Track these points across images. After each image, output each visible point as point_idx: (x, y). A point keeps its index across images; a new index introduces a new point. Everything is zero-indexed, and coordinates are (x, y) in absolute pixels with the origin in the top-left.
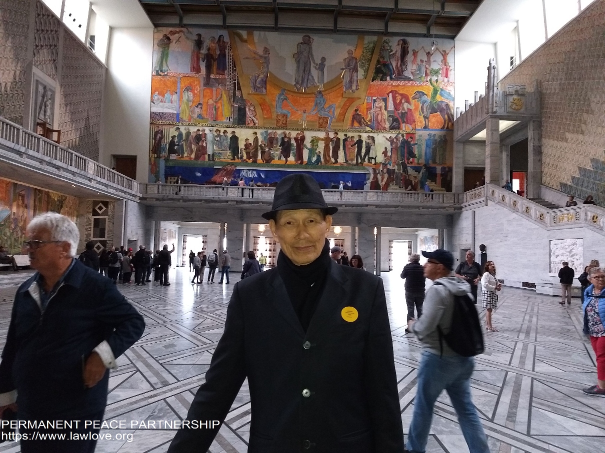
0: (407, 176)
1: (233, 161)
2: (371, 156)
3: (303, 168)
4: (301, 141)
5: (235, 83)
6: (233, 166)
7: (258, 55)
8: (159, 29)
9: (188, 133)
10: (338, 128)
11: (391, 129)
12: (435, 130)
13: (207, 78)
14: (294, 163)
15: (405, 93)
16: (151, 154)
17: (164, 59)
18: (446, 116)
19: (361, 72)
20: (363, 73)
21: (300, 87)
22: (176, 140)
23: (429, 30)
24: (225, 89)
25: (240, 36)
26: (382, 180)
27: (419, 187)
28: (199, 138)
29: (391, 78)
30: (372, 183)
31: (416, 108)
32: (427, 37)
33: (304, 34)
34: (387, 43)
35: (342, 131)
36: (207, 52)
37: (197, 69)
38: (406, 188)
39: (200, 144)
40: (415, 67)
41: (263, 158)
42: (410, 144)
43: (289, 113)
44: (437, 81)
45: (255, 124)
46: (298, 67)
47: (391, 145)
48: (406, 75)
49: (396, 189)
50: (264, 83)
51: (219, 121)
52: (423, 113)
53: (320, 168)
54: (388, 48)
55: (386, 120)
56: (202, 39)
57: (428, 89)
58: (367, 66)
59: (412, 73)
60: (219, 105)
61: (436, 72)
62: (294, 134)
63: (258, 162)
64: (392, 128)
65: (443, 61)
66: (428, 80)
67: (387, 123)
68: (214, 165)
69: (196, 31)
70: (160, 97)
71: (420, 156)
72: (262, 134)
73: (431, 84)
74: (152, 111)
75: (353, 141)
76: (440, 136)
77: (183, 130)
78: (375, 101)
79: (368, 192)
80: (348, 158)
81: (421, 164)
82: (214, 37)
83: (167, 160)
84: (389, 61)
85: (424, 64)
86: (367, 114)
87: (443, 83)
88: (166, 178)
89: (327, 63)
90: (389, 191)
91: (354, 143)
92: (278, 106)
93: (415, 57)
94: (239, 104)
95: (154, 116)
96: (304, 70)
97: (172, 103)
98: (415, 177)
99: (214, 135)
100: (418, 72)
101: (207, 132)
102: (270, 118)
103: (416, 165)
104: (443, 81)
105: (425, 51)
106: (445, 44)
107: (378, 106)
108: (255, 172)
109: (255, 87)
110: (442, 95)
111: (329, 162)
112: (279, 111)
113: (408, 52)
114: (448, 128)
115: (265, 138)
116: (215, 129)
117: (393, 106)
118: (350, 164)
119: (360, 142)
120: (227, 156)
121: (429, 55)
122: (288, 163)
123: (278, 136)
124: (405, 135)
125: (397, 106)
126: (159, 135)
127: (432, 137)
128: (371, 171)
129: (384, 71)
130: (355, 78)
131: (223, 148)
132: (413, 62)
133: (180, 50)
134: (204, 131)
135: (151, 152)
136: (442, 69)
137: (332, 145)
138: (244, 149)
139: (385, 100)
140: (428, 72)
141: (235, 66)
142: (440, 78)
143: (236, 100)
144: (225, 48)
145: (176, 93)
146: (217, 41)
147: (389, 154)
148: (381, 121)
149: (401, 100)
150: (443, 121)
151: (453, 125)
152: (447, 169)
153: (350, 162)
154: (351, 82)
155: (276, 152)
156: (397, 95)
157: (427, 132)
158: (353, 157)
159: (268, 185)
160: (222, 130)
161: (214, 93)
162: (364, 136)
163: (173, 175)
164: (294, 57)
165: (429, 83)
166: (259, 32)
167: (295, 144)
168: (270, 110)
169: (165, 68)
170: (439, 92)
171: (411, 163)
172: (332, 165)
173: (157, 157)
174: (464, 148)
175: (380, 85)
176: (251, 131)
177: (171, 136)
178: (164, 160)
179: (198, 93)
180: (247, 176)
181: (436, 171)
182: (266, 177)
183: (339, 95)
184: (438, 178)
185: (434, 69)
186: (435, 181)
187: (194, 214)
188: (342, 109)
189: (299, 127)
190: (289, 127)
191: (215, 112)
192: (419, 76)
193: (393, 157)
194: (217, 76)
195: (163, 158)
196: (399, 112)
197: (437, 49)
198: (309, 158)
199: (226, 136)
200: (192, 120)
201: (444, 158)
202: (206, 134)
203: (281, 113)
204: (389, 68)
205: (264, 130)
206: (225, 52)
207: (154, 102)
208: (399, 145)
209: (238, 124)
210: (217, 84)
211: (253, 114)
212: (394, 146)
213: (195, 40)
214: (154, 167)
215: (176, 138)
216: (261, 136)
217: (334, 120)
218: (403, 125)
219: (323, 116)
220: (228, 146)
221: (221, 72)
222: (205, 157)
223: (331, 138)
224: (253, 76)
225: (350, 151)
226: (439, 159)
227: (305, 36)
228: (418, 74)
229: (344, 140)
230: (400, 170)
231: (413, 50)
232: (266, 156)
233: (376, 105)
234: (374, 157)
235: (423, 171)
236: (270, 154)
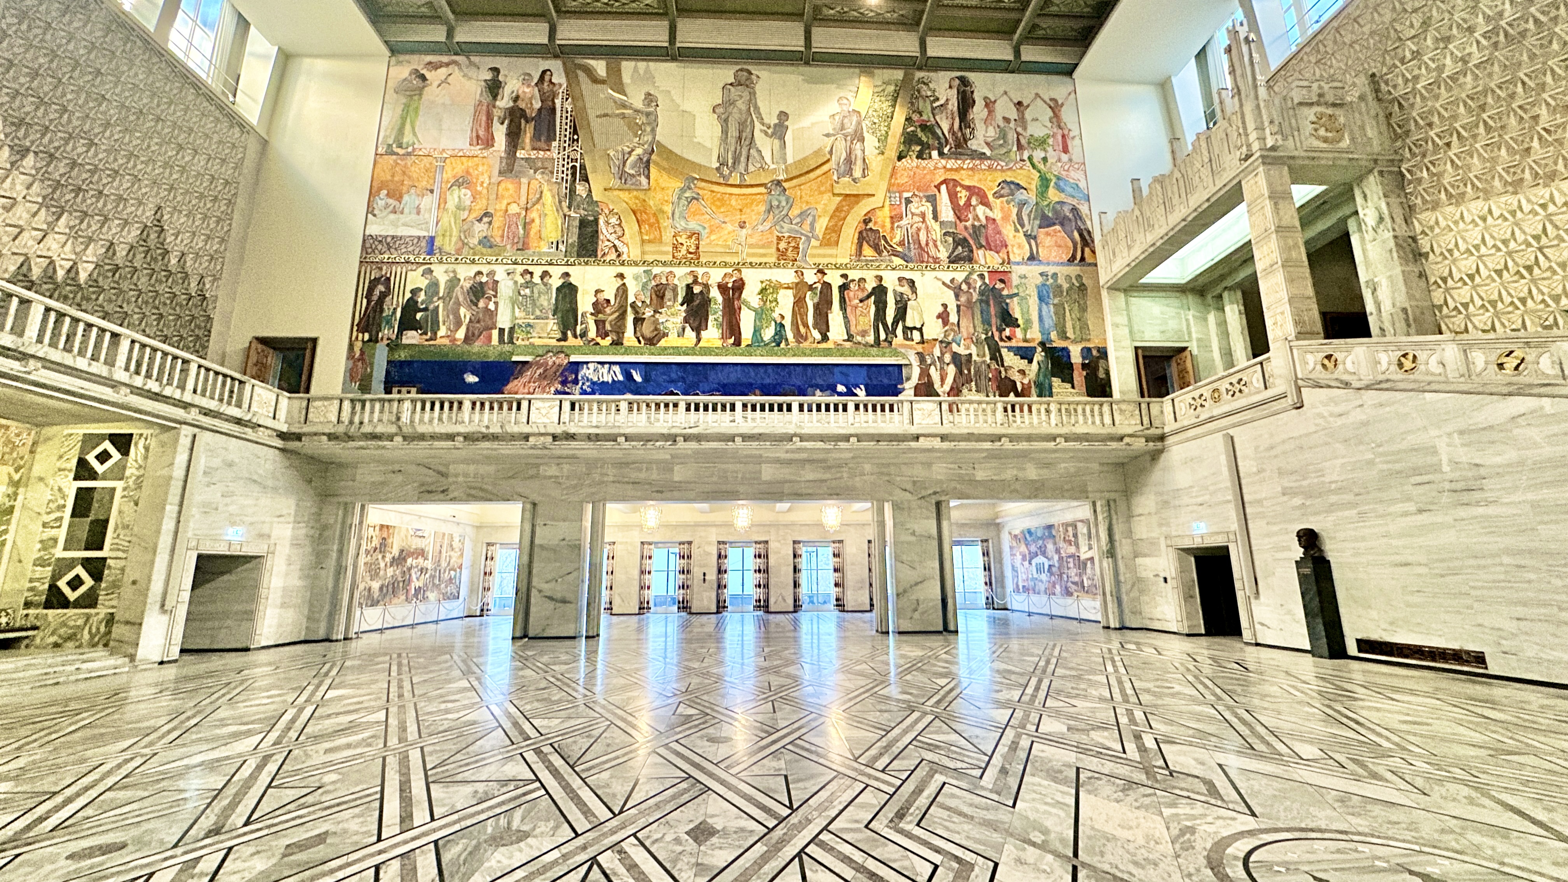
0: (1002, 369)
1: (562, 343)
2: (909, 323)
3: (741, 355)
4: (733, 291)
5: (574, 167)
6: (562, 355)
7: (631, 108)
8: (402, 57)
10: (825, 261)
11: (950, 262)
13: (508, 158)
14: (719, 343)
15: (976, 184)
16: (355, 334)
17: (408, 120)
18: (1076, 235)
19: (871, 142)
20: (877, 145)
21: (731, 172)
23: (1017, 50)
24: (549, 181)
25: (589, 72)
26: (943, 380)
27: (1035, 396)
28: (481, 290)
29: (941, 154)
30: (917, 386)
31: (1006, 218)
32: (1015, 71)
33: (738, 67)
34: (925, 84)
36: (511, 104)
37: (485, 141)
39: (481, 304)
40: (991, 132)
41: (639, 334)
42: (1001, 296)
43: (704, 228)
44: (1045, 159)
45: (619, 256)
46: (725, 132)
47: (957, 296)
48: (974, 148)
49: (979, 402)
50: (645, 164)
51: (530, 252)
52: (1023, 226)
54: (929, 93)
55: (939, 243)
56: (501, 78)
57: (1028, 177)
58: (884, 129)
59: (988, 144)
60: (534, 214)
61: (1042, 143)
62: (716, 276)
63: (626, 343)
65: (1054, 120)
66: (1025, 157)
67: (941, 248)
68: (512, 354)
70: (392, 202)
71: (1028, 322)
72: (636, 278)
73: (1034, 166)
74: (367, 233)
75: (864, 289)
76: (1068, 278)
77: (441, 273)
78: (908, 201)
80: (853, 330)
81: (1033, 340)
82: (529, 75)
83: (394, 346)
84: (932, 119)
85: (1012, 125)
86: (892, 228)
87: (1059, 164)
88: (389, 391)
89: (791, 124)
91: (866, 293)
92: (677, 215)
93: (990, 112)
94: (583, 212)
96: (740, 138)
97: (418, 213)
98: (1022, 372)
99: (516, 282)
100: (1001, 142)
101: (500, 273)
102: (657, 240)
104: (1059, 160)
105: (1011, 100)
106: (1053, 87)
107: (917, 211)
108: (617, 368)
109: (622, 175)
110: (1059, 188)
111: (806, 339)
112: (681, 224)
113: (974, 102)
114: (1083, 259)
115: (644, 286)
116: (520, 269)
117: (952, 212)
118: (859, 343)
119: (880, 292)
120: (546, 331)
121: (1022, 108)
122: (701, 344)
123: (676, 282)
124: (986, 274)
125: (959, 212)
126: (381, 288)
127: (1051, 281)
128: (914, 360)
129: (924, 139)
130: (859, 153)
132: (987, 122)
133: (447, 100)
134: (492, 273)
135: (355, 328)
136: (1054, 135)
137: (812, 299)
138: (592, 314)
139: (932, 200)
140: (1023, 141)
141: (575, 132)
142: (1052, 154)
143: (575, 204)
144: (554, 95)
145: (432, 191)
146: (535, 81)
147: (953, 318)
148: (927, 244)
149: (969, 199)
150: (1070, 244)
151: (1094, 252)
152: (1095, 353)
153: (859, 338)
154: (849, 161)
156: (959, 189)
158: (866, 328)
160: (538, 271)
161: (524, 188)
162: (890, 281)
163: (402, 383)
164: (714, 111)
165: (1028, 164)
166: (633, 63)
167: (720, 299)
168: (658, 222)
169: (408, 138)
170: (1052, 184)
171: (1009, 338)
173: (370, 340)
174: (1127, 303)
175: (917, 167)
177: (409, 288)
178: (388, 345)
179: (485, 191)
180: (595, 379)
181: (1069, 357)
182: (646, 378)
183: (823, 189)
184: (1076, 374)
185: (1036, 135)
186: (1071, 381)
187: (451, 480)
188: (831, 217)
189: (728, 259)
190: (703, 260)
191: (522, 232)
192: (1005, 150)
193: (962, 324)
194: (533, 154)
195: (386, 342)
196: (968, 224)
197: (1037, 95)
198: (757, 331)
199: (545, 285)
200: (465, 250)
201: (1084, 327)
202: (496, 282)
203: (685, 230)
204: (934, 134)
205: (641, 269)
206: (554, 103)
207: (376, 212)
208: (975, 297)
209: (579, 256)
210: (532, 171)
211: (615, 232)
212: (963, 299)
213: (485, 81)
214: (360, 364)
215: (423, 293)
216: (635, 282)
217: (814, 242)
218: (979, 254)
219: (786, 235)
220: (553, 307)
221: (542, 144)
222: (490, 338)
223: (810, 283)
224: (617, 151)
225: (858, 313)
226: (1074, 328)
227: (741, 70)
228: (1001, 145)
229: (840, 287)
230: (984, 355)
231: (985, 98)
232: (647, 329)
233: (913, 210)
234: (919, 326)
235: (1040, 358)
236: (656, 322)
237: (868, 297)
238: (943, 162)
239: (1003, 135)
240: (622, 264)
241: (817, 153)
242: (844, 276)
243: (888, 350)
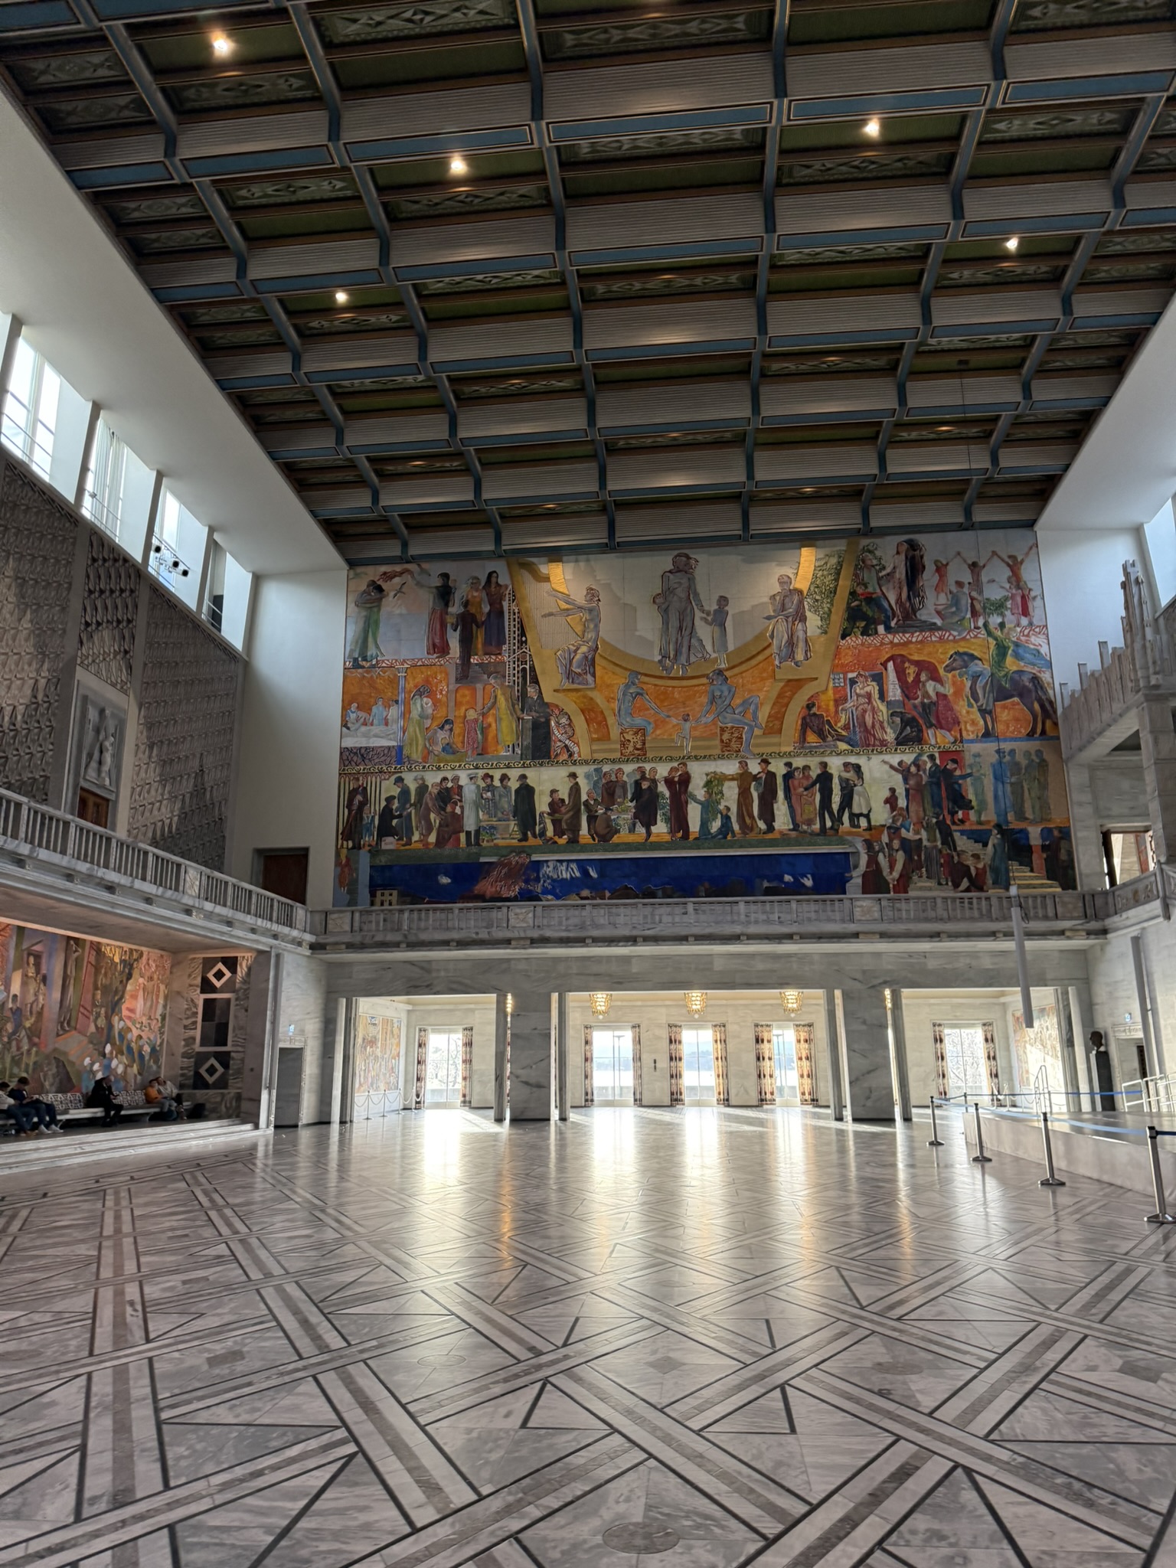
0: (954, 854)
1: (524, 843)
2: (856, 810)
3: (691, 848)
4: (680, 785)
5: (524, 670)
6: (524, 855)
7: (574, 604)
8: (360, 570)
9: (423, 789)
10: (769, 750)
12: (1015, 739)
13: (463, 664)
14: (668, 838)
15: (926, 658)
16: (340, 842)
17: (371, 633)
18: (1037, 706)
19: (813, 621)
20: (819, 623)
21: (673, 665)
22: (396, 805)
23: (968, 513)
24: (502, 685)
25: (532, 570)
26: (892, 867)
27: (990, 881)
28: (447, 796)
29: (888, 629)
30: (864, 876)
31: (958, 693)
32: (966, 529)
33: (676, 552)
34: (870, 552)
35: (780, 755)
36: (462, 610)
37: (441, 649)
38: (956, 885)
39: (449, 809)
40: (943, 599)
41: (593, 832)
42: (952, 776)
43: (650, 723)
44: (1002, 625)
46: (666, 623)
47: (906, 780)
48: (923, 618)
49: (930, 889)
50: (590, 663)
51: (489, 756)
53: (731, 846)
54: (875, 562)
55: (886, 724)
56: (451, 584)
58: (826, 606)
59: (938, 613)
60: (490, 719)
61: (999, 607)
62: (663, 770)
63: (582, 841)
64: (902, 741)
65: (1013, 579)
66: (981, 623)
67: (889, 730)
68: (479, 855)
69: (436, 568)
70: (362, 714)
71: (983, 803)
72: (588, 776)
73: (989, 634)
74: (344, 746)
75: (809, 777)
76: (1027, 754)
77: (411, 781)
78: (853, 682)
79: (857, 899)
80: (798, 818)
81: (988, 822)
82: (476, 578)
83: (375, 852)
84: (878, 591)
85: (966, 590)
86: (837, 712)
87: (1019, 629)
88: (373, 894)
89: (731, 609)
90: (912, 894)
91: (811, 781)
92: (622, 713)
93: (941, 576)
94: (534, 714)
95: (350, 757)
96: (681, 628)
97: (387, 724)
98: (976, 857)
99: (478, 787)
100: (954, 609)
101: (463, 781)
102: (606, 738)
103: (975, 827)
104: (1018, 625)
105: (965, 561)
106: (1013, 542)
107: (862, 692)
108: (574, 866)
109: (570, 675)
110: (1017, 656)
111: (752, 829)
112: (627, 721)
113: (924, 567)
114: (1043, 732)
115: (596, 784)
116: (481, 773)
117: (899, 690)
118: (805, 832)
119: (825, 778)
120: (509, 832)
121: (977, 570)
122: (652, 839)
123: (625, 778)
124: (937, 755)
125: (908, 690)
126: (359, 798)
127: (1008, 758)
128: (861, 847)
129: (870, 613)
130: (801, 634)
131: (500, 815)
132: (938, 588)
133: (404, 611)
134: (456, 779)
135: (340, 837)
136: (1013, 597)
137: (757, 790)
138: (549, 814)
139: (879, 679)
140: (978, 607)
141: (523, 634)
142: (1010, 618)
143: (527, 706)
144: (501, 598)
145: (397, 702)
146: (483, 584)
147: (902, 803)
148: (873, 726)
149: (918, 675)
151: (1056, 724)
152: (1056, 833)
153: (805, 827)
154: (791, 644)
155: (623, 814)
156: (907, 665)
157: (991, 746)
158: (812, 816)
159: (608, 894)
160: (497, 775)
161: (479, 693)
162: (835, 764)
163: (387, 886)
164: (654, 602)
165: (984, 631)
166: (575, 557)
167: (667, 794)
168: (605, 720)
169: (372, 651)
170: (1010, 652)
171: (962, 821)
172: (761, 837)
173: (354, 848)
174: (1094, 779)
175: (863, 644)
176: (562, 772)
177: (383, 797)
178: (370, 851)
179: (445, 699)
180: (555, 876)
181: (1028, 839)
182: (601, 874)
183: (765, 675)
184: (1035, 857)
185: (993, 598)
186: (1029, 864)
187: (434, 974)
188: (774, 704)
189: (674, 754)
190: (650, 755)
191: (480, 736)
192: (957, 619)
193: (912, 809)
194: (486, 659)
195: (367, 848)
196: (917, 702)
197: (994, 553)
198: (704, 824)
199: (505, 787)
200: (431, 758)
201: (1043, 805)
202: (460, 787)
203: (631, 727)
204: (880, 607)
205: (592, 767)
206: (502, 607)
207: (349, 725)
208: (925, 779)
209: (533, 758)
210: (486, 676)
211: (566, 733)
212: (912, 782)
213: (437, 587)
214: (346, 870)
215: (396, 801)
216: (586, 781)
217: (757, 732)
218: (930, 734)
219: (729, 725)
220: (512, 808)
221: (493, 649)
222: (458, 840)
223: (755, 772)
224: (564, 651)
225: (803, 801)
226: (1033, 808)
227: (679, 555)
228: (953, 613)
229: (785, 776)
230: (935, 840)
231: (936, 562)
232: (600, 825)
233: (858, 691)
234: (865, 812)
235: (996, 841)
236: (608, 820)
237: (813, 784)
238: (890, 636)
239: (956, 601)
240: (574, 763)
241: (760, 636)
242: (788, 765)
243: (834, 838)
